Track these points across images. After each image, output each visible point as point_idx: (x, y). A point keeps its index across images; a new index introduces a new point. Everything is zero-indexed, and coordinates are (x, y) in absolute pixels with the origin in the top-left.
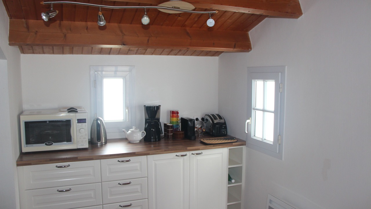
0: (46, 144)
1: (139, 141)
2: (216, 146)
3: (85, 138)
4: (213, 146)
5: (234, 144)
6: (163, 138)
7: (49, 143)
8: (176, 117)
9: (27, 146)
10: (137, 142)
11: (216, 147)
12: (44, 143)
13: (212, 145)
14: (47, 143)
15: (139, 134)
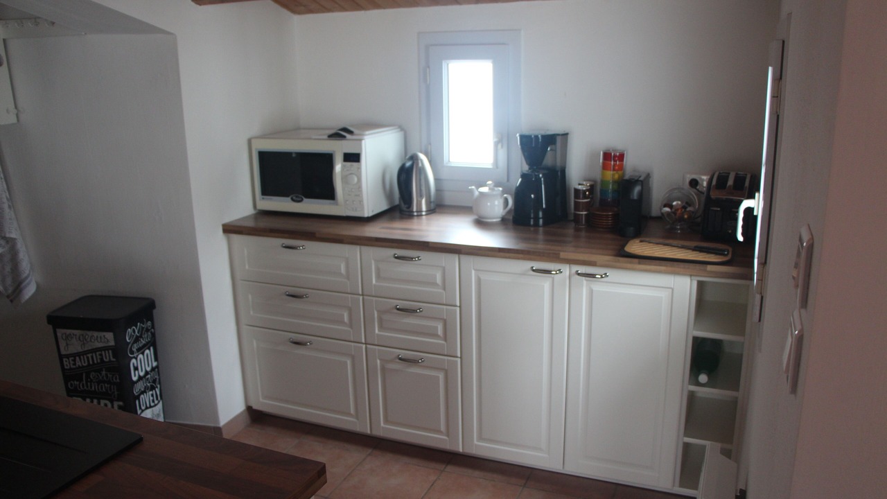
0: (293, 200)
1: (499, 220)
2: (649, 265)
3: (357, 195)
4: (639, 263)
5: (710, 268)
6: (572, 221)
7: (297, 197)
8: (614, 170)
9: (263, 198)
10: (494, 220)
11: (648, 267)
12: (287, 196)
13: (636, 260)
14: (294, 198)
15: (496, 203)
